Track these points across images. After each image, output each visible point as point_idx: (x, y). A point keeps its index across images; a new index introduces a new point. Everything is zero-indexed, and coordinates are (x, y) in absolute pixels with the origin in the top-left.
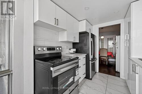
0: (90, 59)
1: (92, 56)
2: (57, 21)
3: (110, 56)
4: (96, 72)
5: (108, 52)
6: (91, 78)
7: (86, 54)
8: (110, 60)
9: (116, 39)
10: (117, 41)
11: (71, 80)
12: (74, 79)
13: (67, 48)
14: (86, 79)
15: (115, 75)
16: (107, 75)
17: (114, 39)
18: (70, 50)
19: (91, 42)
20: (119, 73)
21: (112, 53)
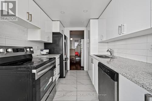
0: (64, 59)
1: (65, 56)
2: (30, 16)
3: (77, 55)
4: (68, 71)
5: (75, 52)
6: (64, 76)
7: (60, 55)
8: (77, 58)
9: (81, 41)
10: (81, 43)
11: (50, 80)
12: (52, 79)
13: (38, 49)
14: (60, 79)
15: (81, 70)
16: (76, 71)
17: (79, 41)
18: (41, 51)
19: (65, 43)
20: (83, 67)
21: (78, 53)
